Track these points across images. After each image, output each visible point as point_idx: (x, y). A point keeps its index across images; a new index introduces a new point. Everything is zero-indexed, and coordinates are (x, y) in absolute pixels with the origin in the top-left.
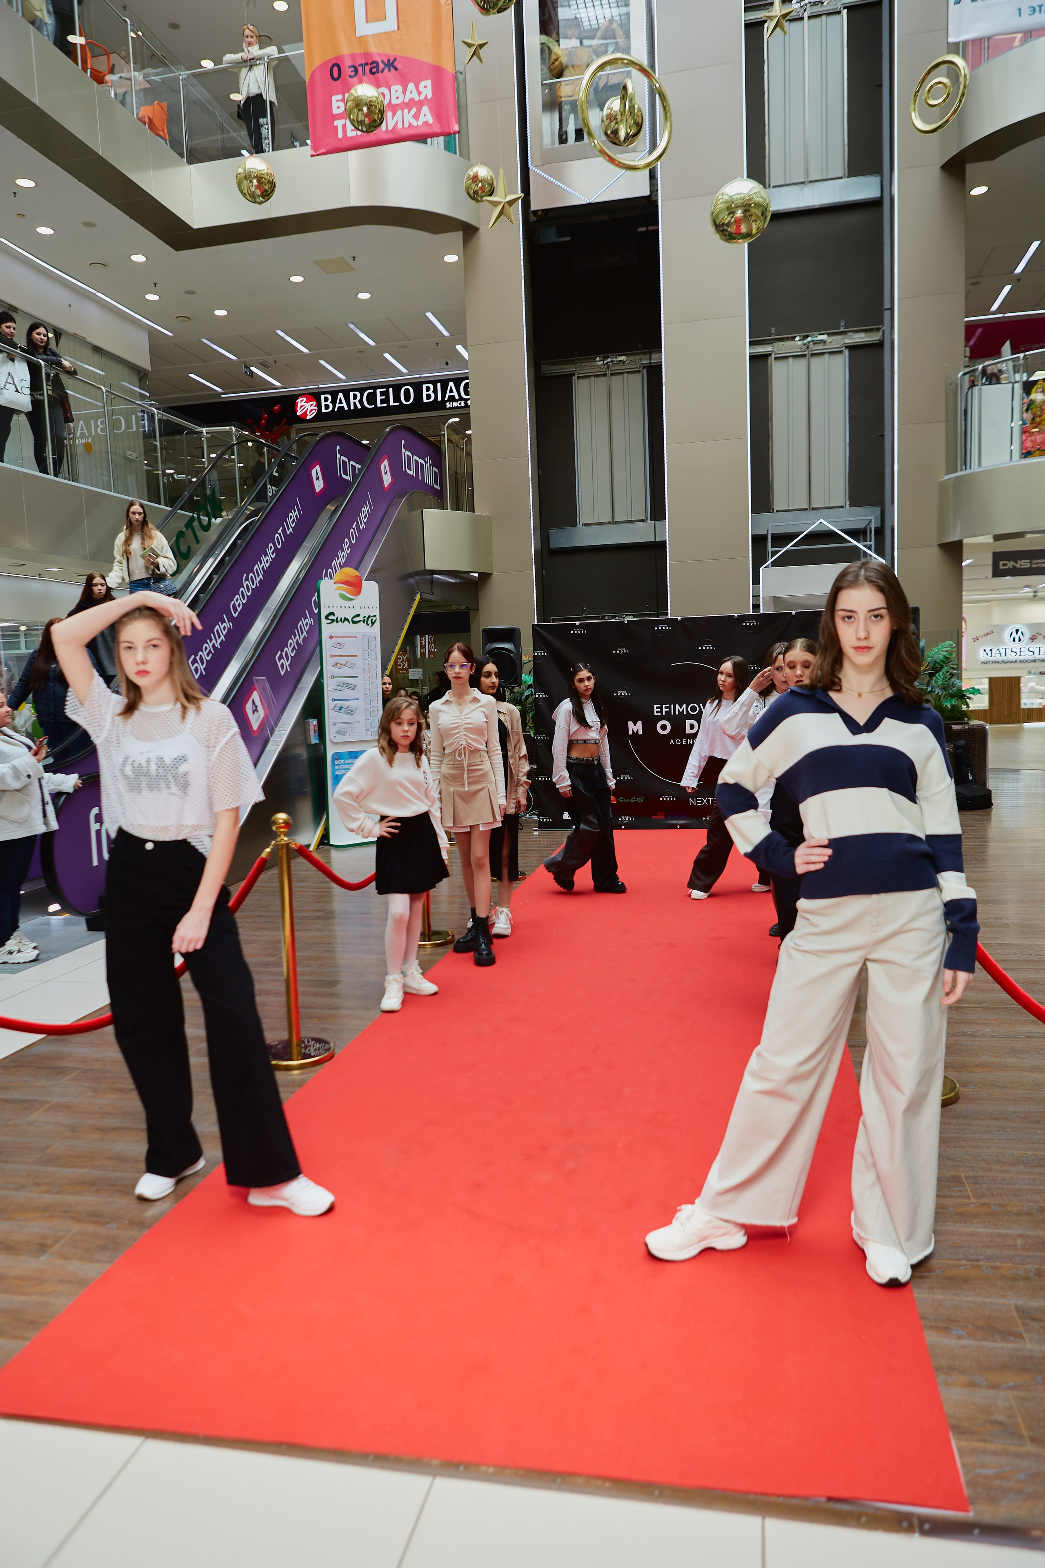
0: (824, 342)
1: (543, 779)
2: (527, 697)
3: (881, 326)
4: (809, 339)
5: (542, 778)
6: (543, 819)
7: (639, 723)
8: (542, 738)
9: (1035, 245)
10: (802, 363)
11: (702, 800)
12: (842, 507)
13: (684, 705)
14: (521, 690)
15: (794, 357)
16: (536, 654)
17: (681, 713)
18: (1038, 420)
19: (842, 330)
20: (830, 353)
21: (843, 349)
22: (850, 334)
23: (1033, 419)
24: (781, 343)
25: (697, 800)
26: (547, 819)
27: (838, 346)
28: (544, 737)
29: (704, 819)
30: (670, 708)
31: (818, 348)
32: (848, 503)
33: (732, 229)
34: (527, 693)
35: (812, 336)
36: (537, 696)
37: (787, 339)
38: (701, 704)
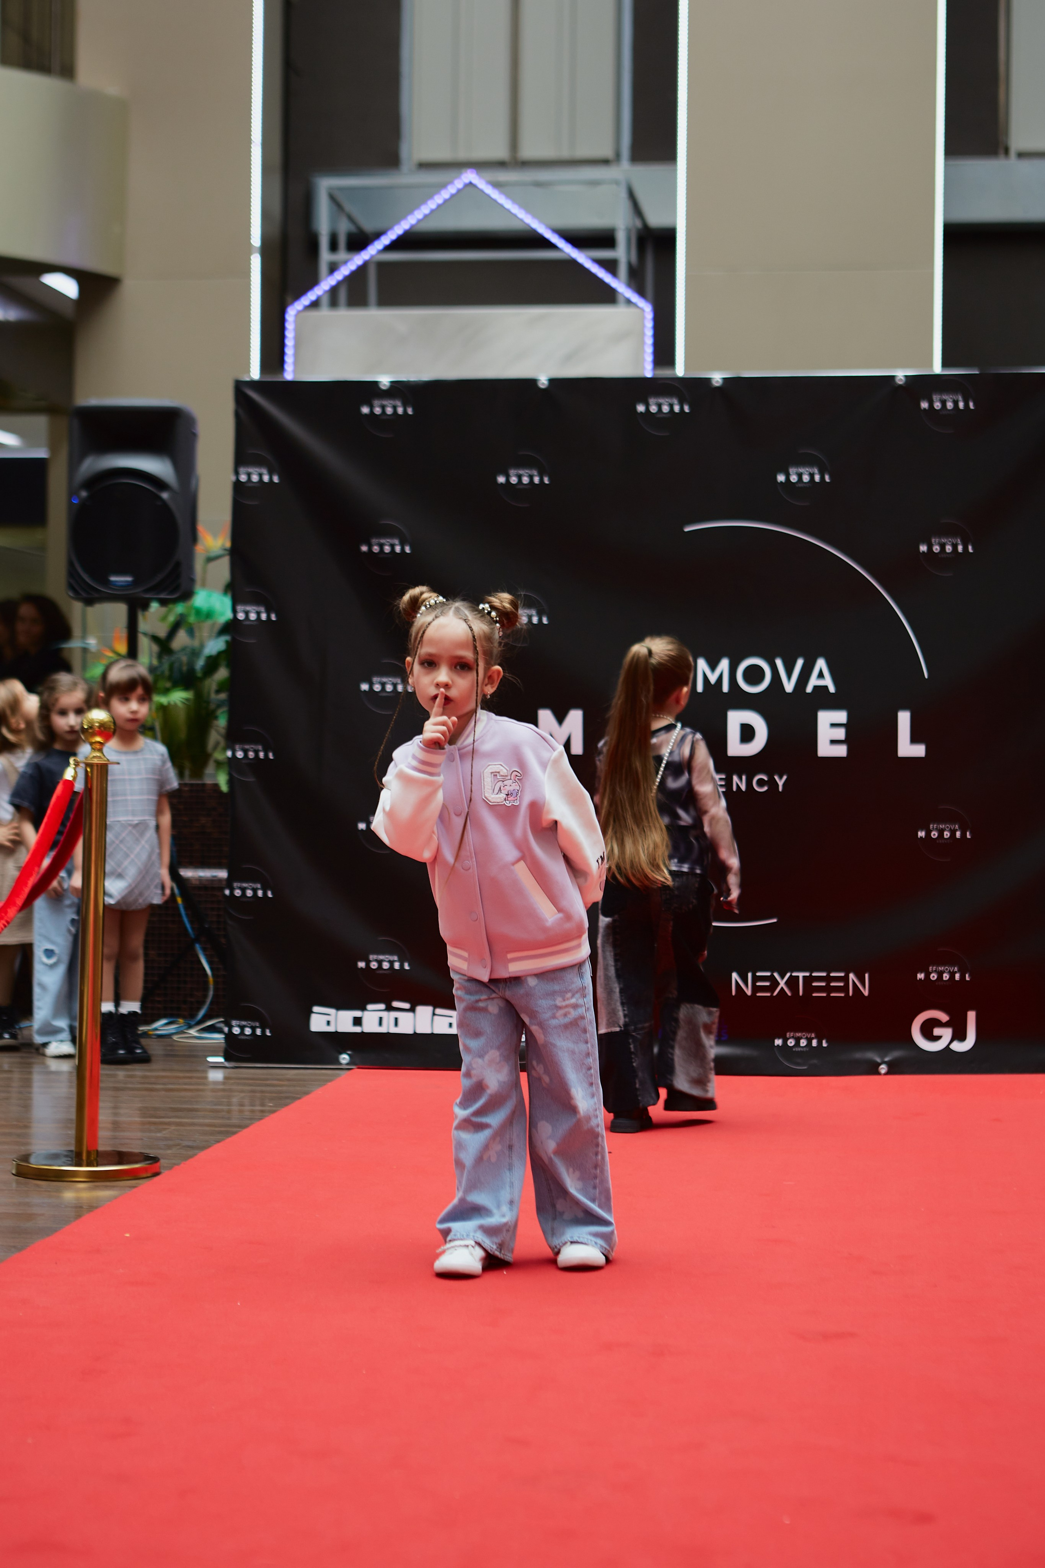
1: (249, 893)
2: (213, 664)
5: (243, 890)
6: (242, 1028)
7: (575, 717)
8: (251, 755)
11: (772, 979)
13: (724, 665)
14: (196, 643)
16: (243, 478)
17: (713, 689)
25: (756, 979)
26: (253, 1029)
28: (256, 752)
29: (778, 1042)
34: (215, 646)
36: (241, 616)
38: (779, 663)
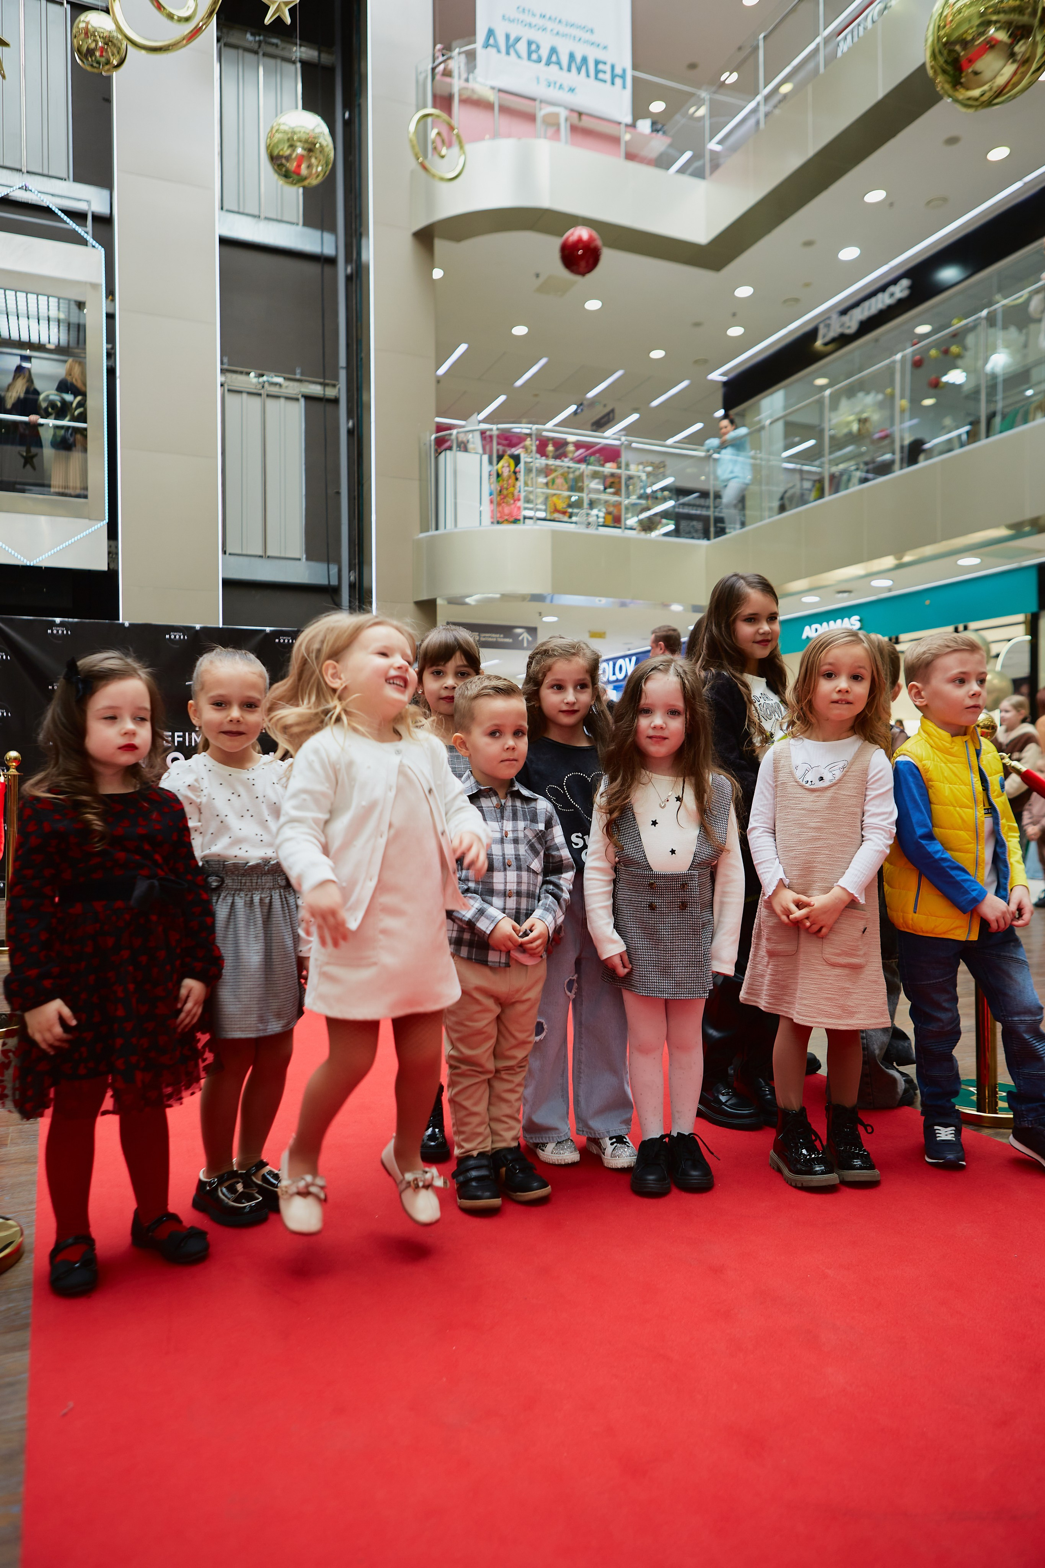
0: (280, 385)
3: (337, 383)
4: (265, 378)
9: (463, 347)
10: (256, 402)
12: (299, 559)
15: (249, 393)
18: (505, 492)
19: (298, 377)
20: (288, 398)
21: (300, 396)
22: (307, 384)
23: (500, 491)
24: (234, 376)
27: (295, 392)
30: (184, 737)
31: (274, 390)
32: (304, 556)
33: (292, 166)
35: (267, 376)
37: (241, 373)
